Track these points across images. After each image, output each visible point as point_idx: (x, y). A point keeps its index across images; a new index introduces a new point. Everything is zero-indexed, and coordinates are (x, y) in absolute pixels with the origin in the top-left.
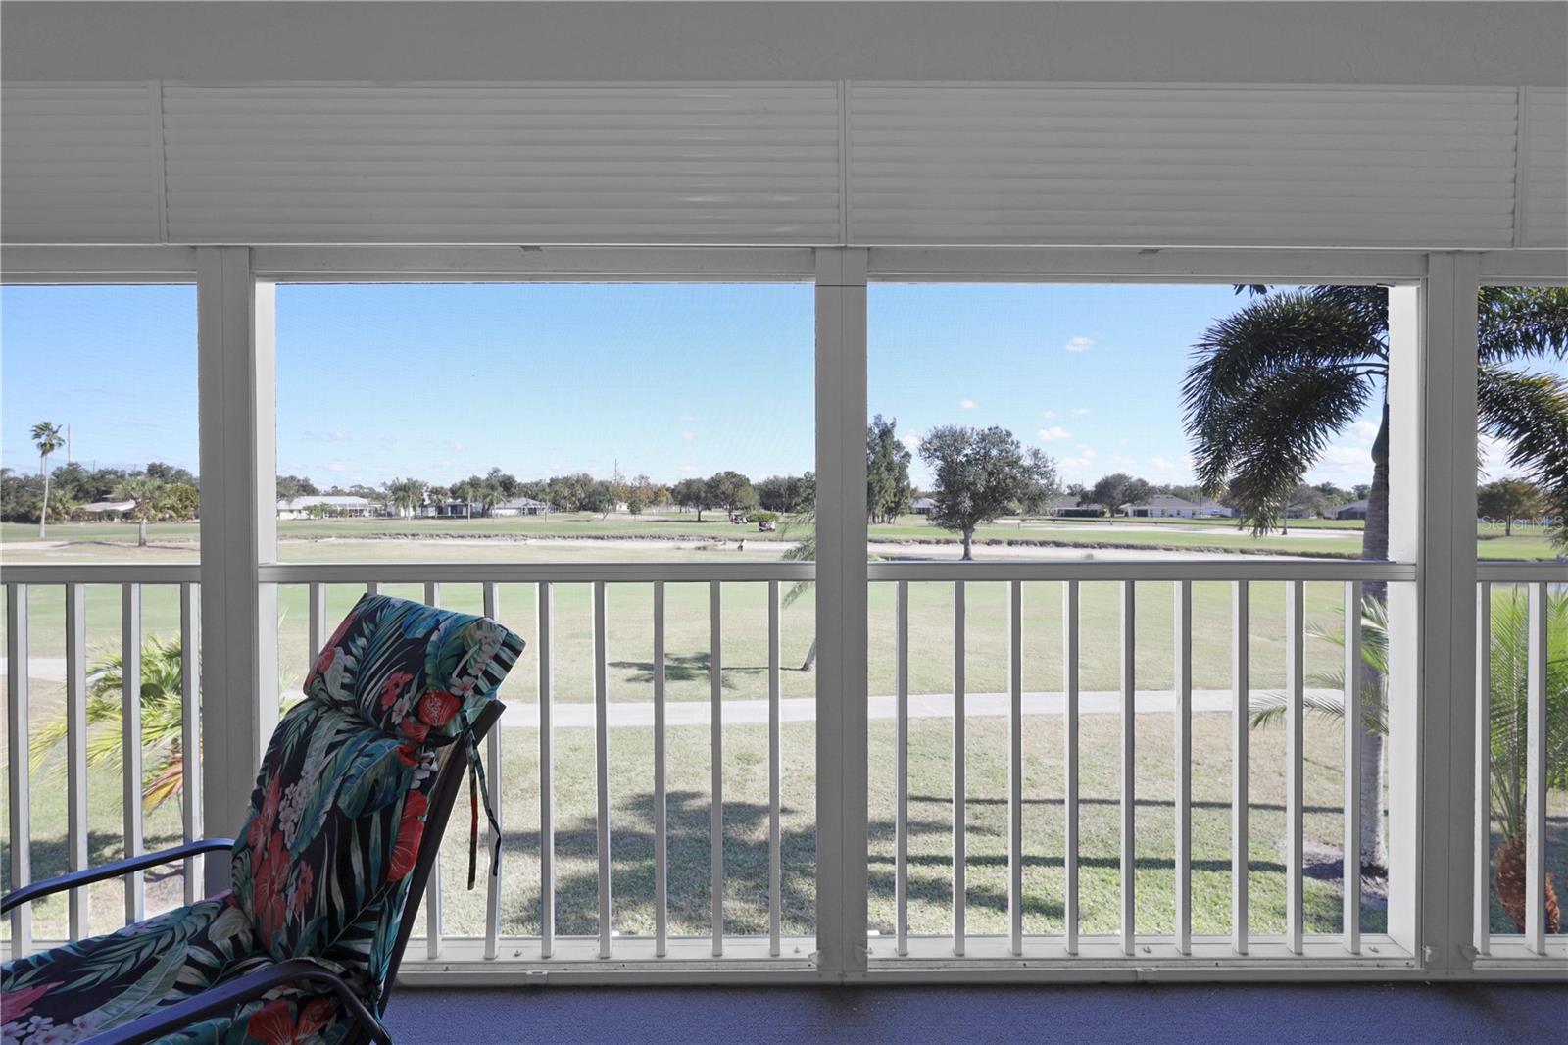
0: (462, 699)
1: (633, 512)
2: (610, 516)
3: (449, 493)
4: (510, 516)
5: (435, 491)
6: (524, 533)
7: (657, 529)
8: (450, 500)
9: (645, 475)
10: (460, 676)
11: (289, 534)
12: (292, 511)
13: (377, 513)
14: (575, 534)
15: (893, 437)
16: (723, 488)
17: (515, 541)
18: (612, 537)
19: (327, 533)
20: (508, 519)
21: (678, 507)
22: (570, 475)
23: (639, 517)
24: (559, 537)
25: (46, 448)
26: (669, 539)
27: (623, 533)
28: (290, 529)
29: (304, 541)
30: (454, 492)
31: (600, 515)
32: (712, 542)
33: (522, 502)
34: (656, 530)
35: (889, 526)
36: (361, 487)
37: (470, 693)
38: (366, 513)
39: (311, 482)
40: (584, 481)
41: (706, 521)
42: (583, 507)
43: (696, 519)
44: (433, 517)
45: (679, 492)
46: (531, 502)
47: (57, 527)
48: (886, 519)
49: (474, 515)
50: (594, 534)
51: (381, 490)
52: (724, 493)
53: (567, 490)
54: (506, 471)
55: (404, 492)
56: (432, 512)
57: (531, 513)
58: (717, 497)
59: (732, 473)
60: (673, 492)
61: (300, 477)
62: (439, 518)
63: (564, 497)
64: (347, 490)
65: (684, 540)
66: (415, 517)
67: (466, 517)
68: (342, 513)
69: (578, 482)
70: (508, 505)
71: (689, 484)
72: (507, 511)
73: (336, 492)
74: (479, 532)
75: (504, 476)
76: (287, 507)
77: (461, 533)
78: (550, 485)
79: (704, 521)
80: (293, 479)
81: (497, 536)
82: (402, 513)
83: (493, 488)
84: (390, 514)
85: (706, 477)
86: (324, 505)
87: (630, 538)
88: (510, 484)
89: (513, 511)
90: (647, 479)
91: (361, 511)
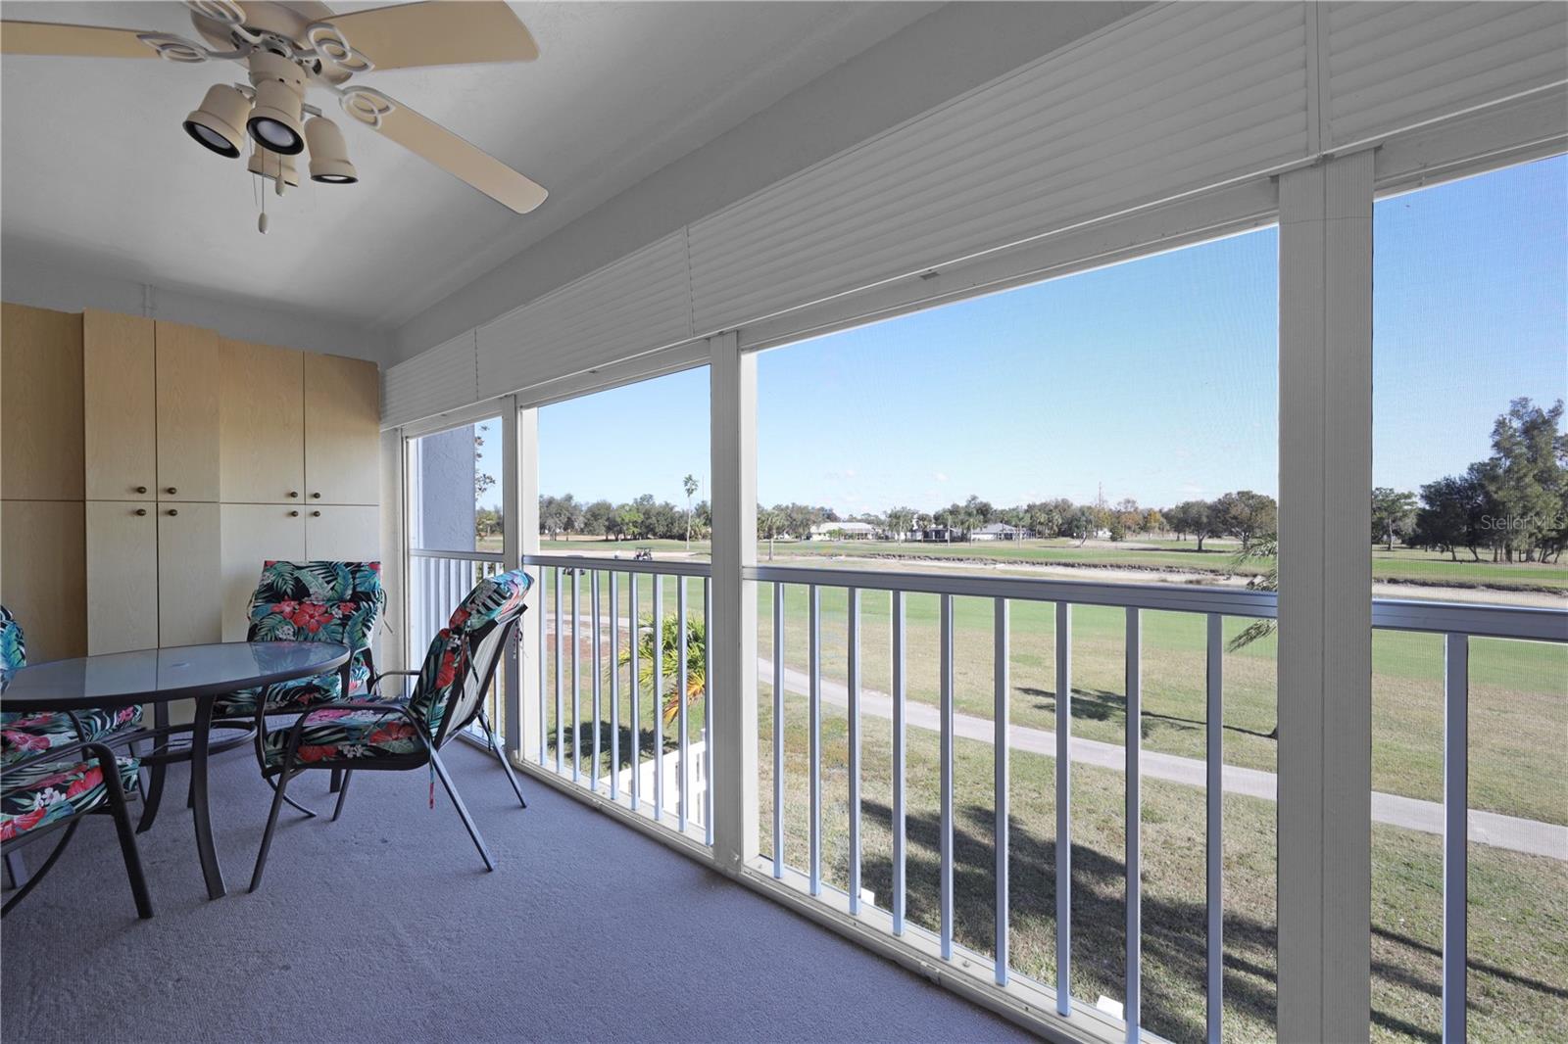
0: (470, 614)
1: (1113, 539)
2: (1088, 543)
3: (933, 521)
4: (987, 541)
5: (922, 518)
6: (993, 557)
7: (1139, 558)
8: (934, 526)
9: (1132, 498)
10: (471, 603)
11: (815, 552)
12: (820, 534)
13: (879, 537)
14: (1044, 560)
15: (1555, 431)
16: (1234, 512)
17: (985, 564)
18: (1083, 565)
19: (837, 552)
20: (982, 544)
21: (1176, 535)
22: (1048, 500)
23: (1120, 544)
24: (1027, 563)
25: (690, 492)
26: (1152, 570)
27: (1096, 561)
28: (818, 547)
29: (824, 558)
30: (937, 518)
31: (1077, 542)
32: (1211, 576)
33: (998, 527)
34: (1135, 560)
35: (1541, 566)
36: (869, 515)
37: (474, 612)
38: (870, 537)
39: (834, 512)
40: (1063, 507)
41: (1211, 551)
42: (1062, 533)
43: (1196, 548)
44: (920, 541)
45: (1173, 517)
46: (1007, 527)
47: (695, 543)
48: (1536, 554)
49: (953, 540)
50: (1063, 561)
51: (883, 517)
52: (1235, 518)
53: (1043, 515)
54: (983, 499)
55: (897, 519)
56: (919, 535)
57: (1007, 539)
58: (1225, 522)
59: (1248, 493)
60: (1167, 516)
61: (827, 507)
62: (925, 541)
63: (1041, 523)
64: (859, 517)
65: (1171, 571)
66: (906, 541)
67: (946, 541)
68: (851, 537)
69: (1056, 507)
70: (984, 530)
71: (1186, 508)
72: (984, 536)
73: (852, 519)
74: (953, 555)
75: (981, 503)
76: (816, 531)
77: (938, 556)
78: (1027, 511)
79: (1206, 551)
80: (822, 509)
81: (969, 559)
82: (896, 537)
83: (970, 514)
84: (887, 538)
85: (1211, 498)
86: (840, 529)
87: (1105, 566)
88: (987, 510)
89: (990, 537)
90: (1134, 502)
91: (866, 534)
